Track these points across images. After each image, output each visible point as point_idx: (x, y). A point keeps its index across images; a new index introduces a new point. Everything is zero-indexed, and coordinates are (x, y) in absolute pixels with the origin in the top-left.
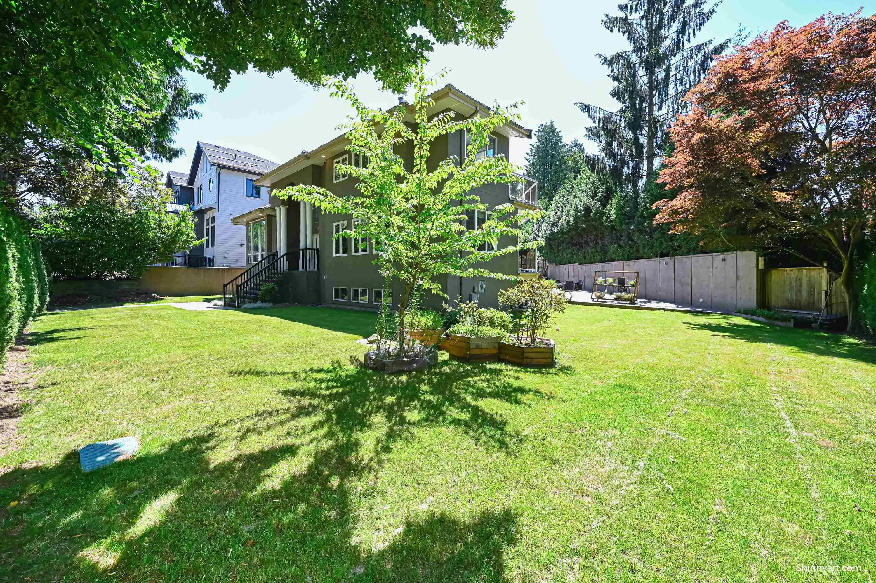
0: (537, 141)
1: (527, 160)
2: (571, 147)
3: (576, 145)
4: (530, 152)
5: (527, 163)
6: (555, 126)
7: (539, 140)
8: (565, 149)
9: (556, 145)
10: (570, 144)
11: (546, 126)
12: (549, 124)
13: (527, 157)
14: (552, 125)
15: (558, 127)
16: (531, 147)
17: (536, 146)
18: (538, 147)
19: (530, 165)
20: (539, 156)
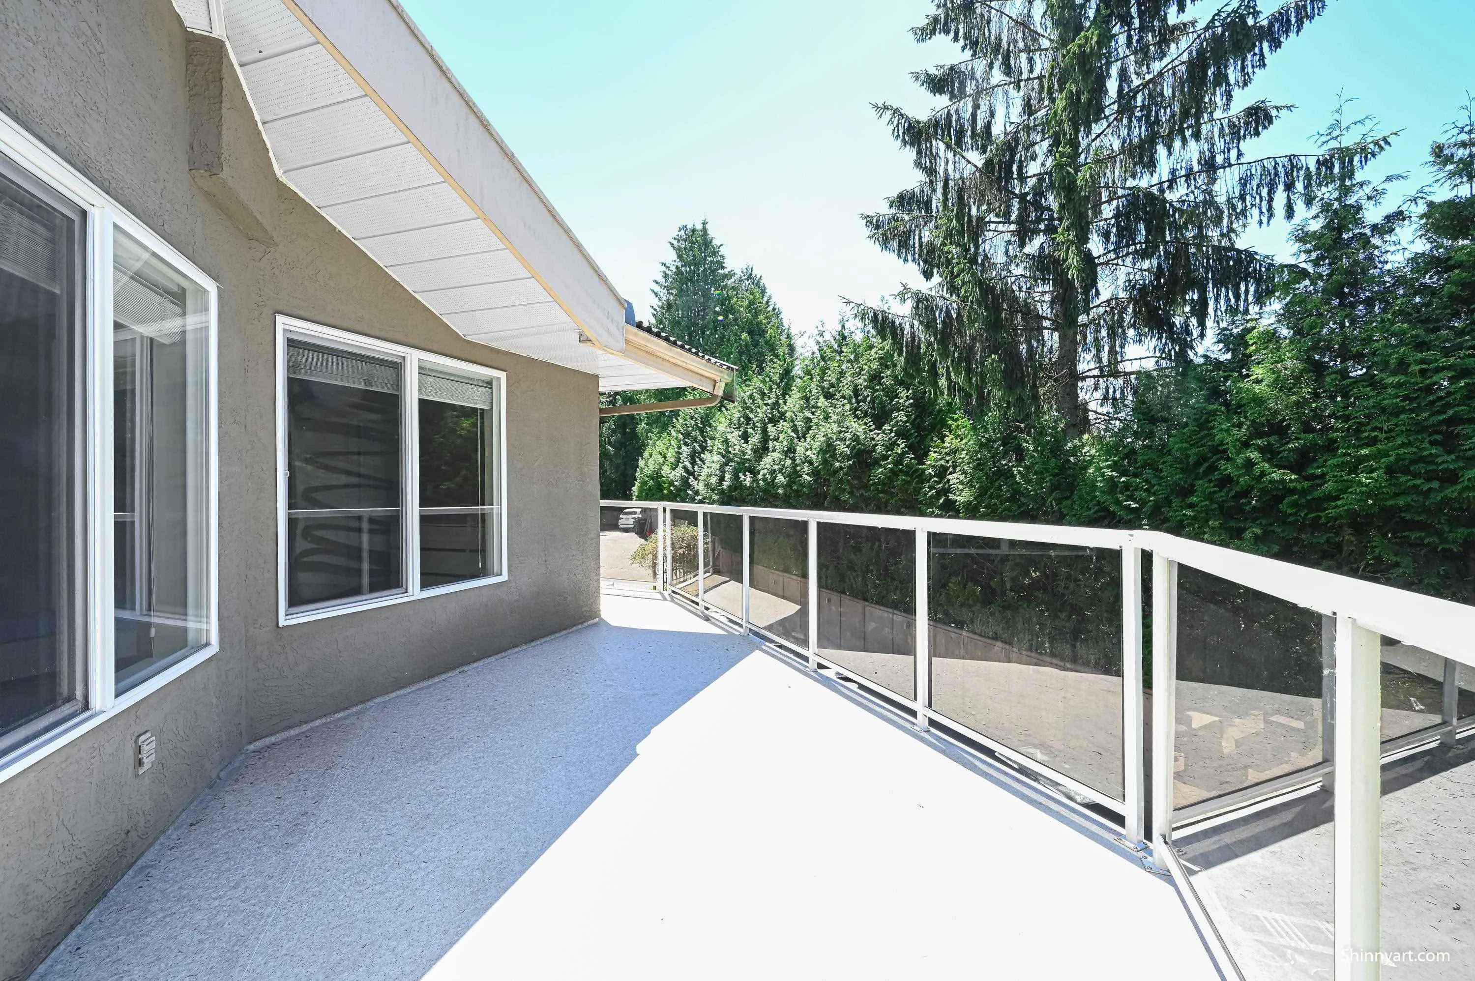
0: (675, 257)
1: (656, 294)
2: (741, 281)
3: (749, 278)
4: (662, 280)
5: (656, 302)
6: (711, 233)
7: (680, 257)
8: (730, 282)
9: (713, 271)
10: (738, 272)
11: (694, 231)
12: (699, 227)
13: (657, 289)
14: (705, 230)
15: (717, 236)
16: (664, 268)
17: (674, 269)
18: (678, 271)
19: (662, 307)
20: (681, 291)
